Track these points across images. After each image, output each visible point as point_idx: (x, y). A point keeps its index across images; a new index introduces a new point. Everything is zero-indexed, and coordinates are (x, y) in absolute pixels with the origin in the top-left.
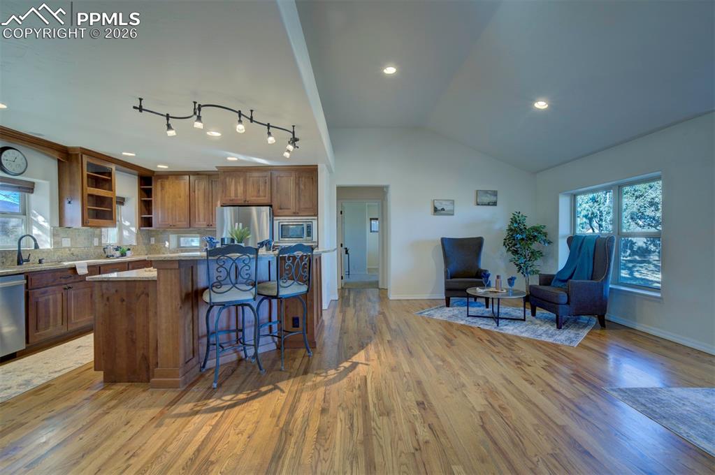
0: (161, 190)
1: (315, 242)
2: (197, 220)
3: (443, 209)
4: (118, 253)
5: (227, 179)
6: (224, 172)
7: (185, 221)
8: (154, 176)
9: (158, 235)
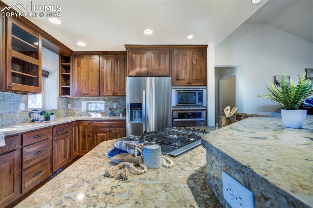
0: (78, 66)
1: (204, 107)
2: (105, 89)
4: (42, 118)
5: (134, 55)
6: (131, 49)
7: (96, 91)
8: (72, 55)
9: (74, 101)
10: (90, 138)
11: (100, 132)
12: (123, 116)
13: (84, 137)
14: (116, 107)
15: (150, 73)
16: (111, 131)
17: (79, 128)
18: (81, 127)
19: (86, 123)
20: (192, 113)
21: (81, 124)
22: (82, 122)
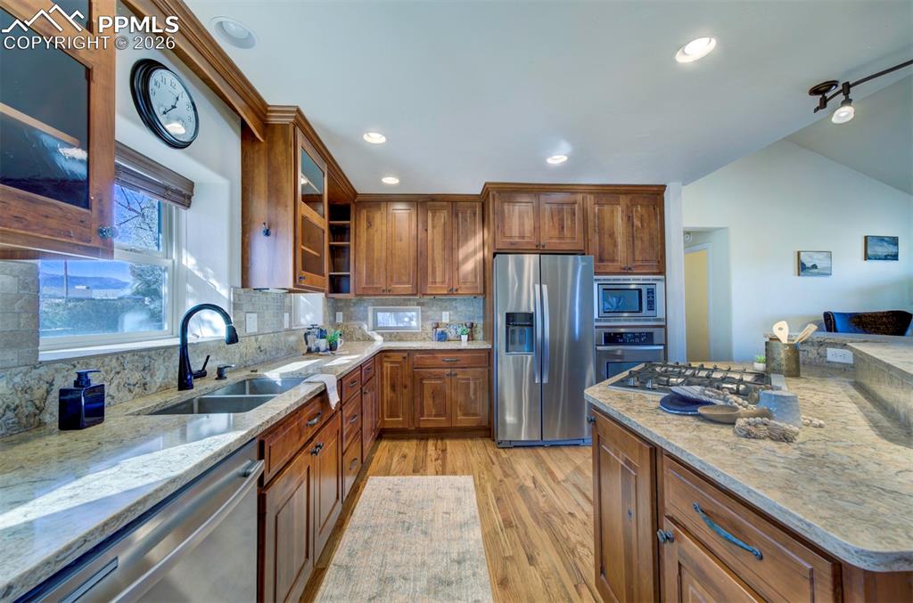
0: (368, 227)
1: (659, 320)
2: (430, 279)
3: (815, 267)
4: (323, 344)
5: (507, 205)
6: (498, 192)
7: (408, 283)
8: (354, 202)
9: (349, 306)
10: (405, 391)
11: (429, 378)
12: (468, 340)
13: (393, 387)
14: (448, 321)
15: (543, 246)
16: (456, 375)
17: (382, 368)
18: (387, 366)
19: (398, 357)
20: (634, 333)
21: (385, 359)
22: (389, 354)
